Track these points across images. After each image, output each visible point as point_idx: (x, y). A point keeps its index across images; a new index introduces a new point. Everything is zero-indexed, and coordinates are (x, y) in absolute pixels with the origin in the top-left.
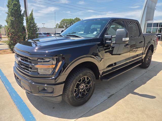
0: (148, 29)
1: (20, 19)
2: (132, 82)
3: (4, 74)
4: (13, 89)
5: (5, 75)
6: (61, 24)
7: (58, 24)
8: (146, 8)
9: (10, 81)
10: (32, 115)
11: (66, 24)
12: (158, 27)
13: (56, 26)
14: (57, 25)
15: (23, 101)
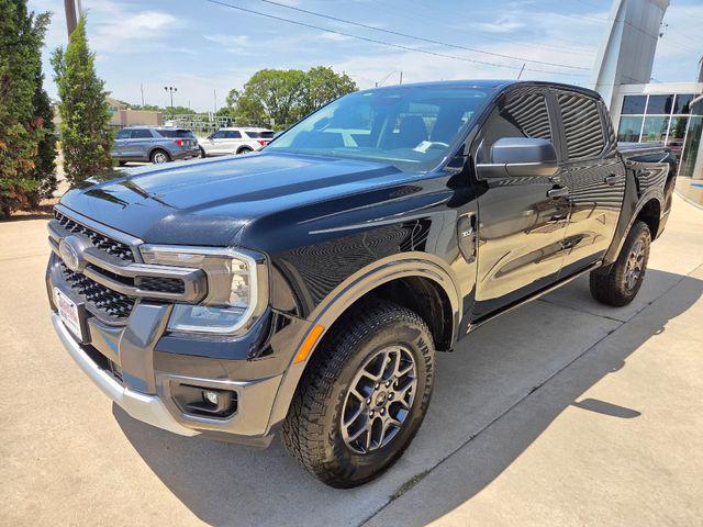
0: (624, 123)
1: (18, 56)
2: (535, 389)
6: (249, 92)
7: (237, 94)
8: (621, 26)
11: (271, 94)
12: (671, 115)
13: (228, 101)
14: (235, 97)
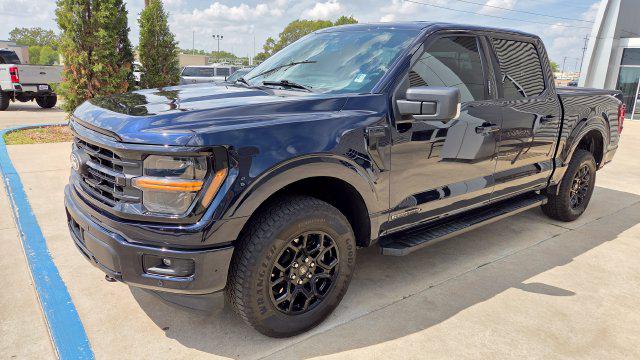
3: (31, 210)
4: (49, 258)
5: (36, 211)
6: (284, 40)
7: (273, 42)
9: (47, 232)
10: (87, 346)
13: (265, 48)
14: (271, 45)
15: (70, 299)
